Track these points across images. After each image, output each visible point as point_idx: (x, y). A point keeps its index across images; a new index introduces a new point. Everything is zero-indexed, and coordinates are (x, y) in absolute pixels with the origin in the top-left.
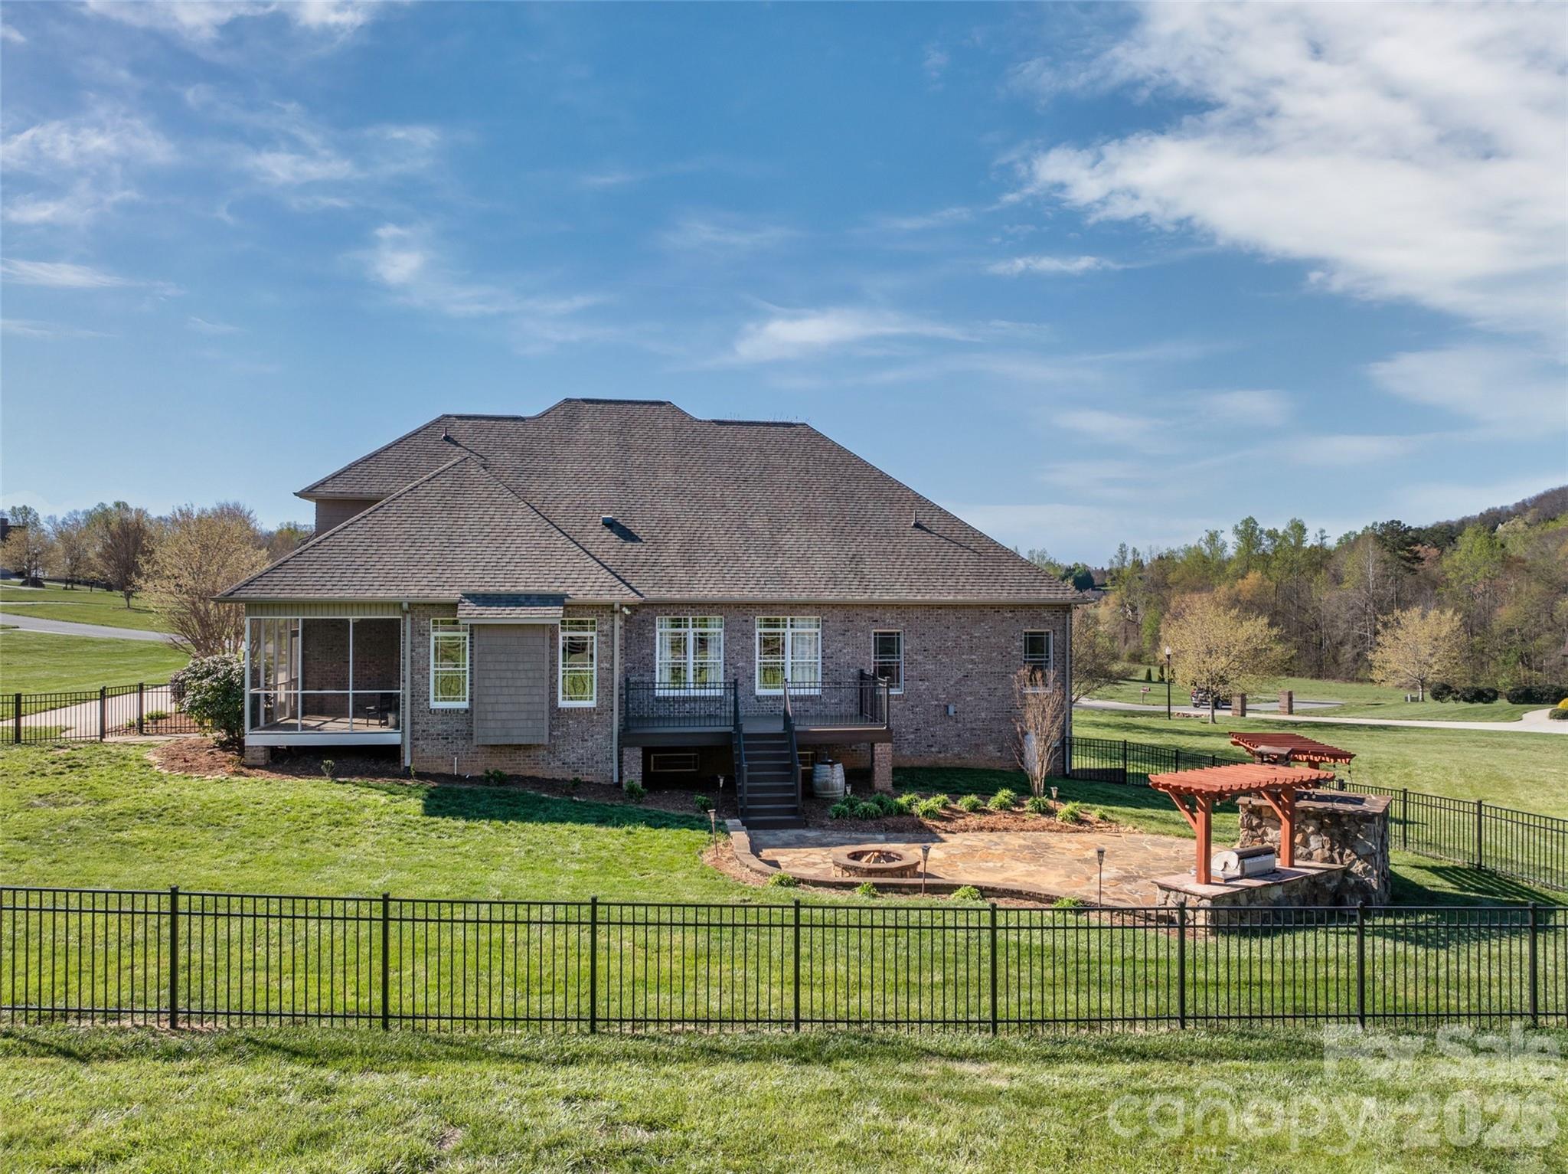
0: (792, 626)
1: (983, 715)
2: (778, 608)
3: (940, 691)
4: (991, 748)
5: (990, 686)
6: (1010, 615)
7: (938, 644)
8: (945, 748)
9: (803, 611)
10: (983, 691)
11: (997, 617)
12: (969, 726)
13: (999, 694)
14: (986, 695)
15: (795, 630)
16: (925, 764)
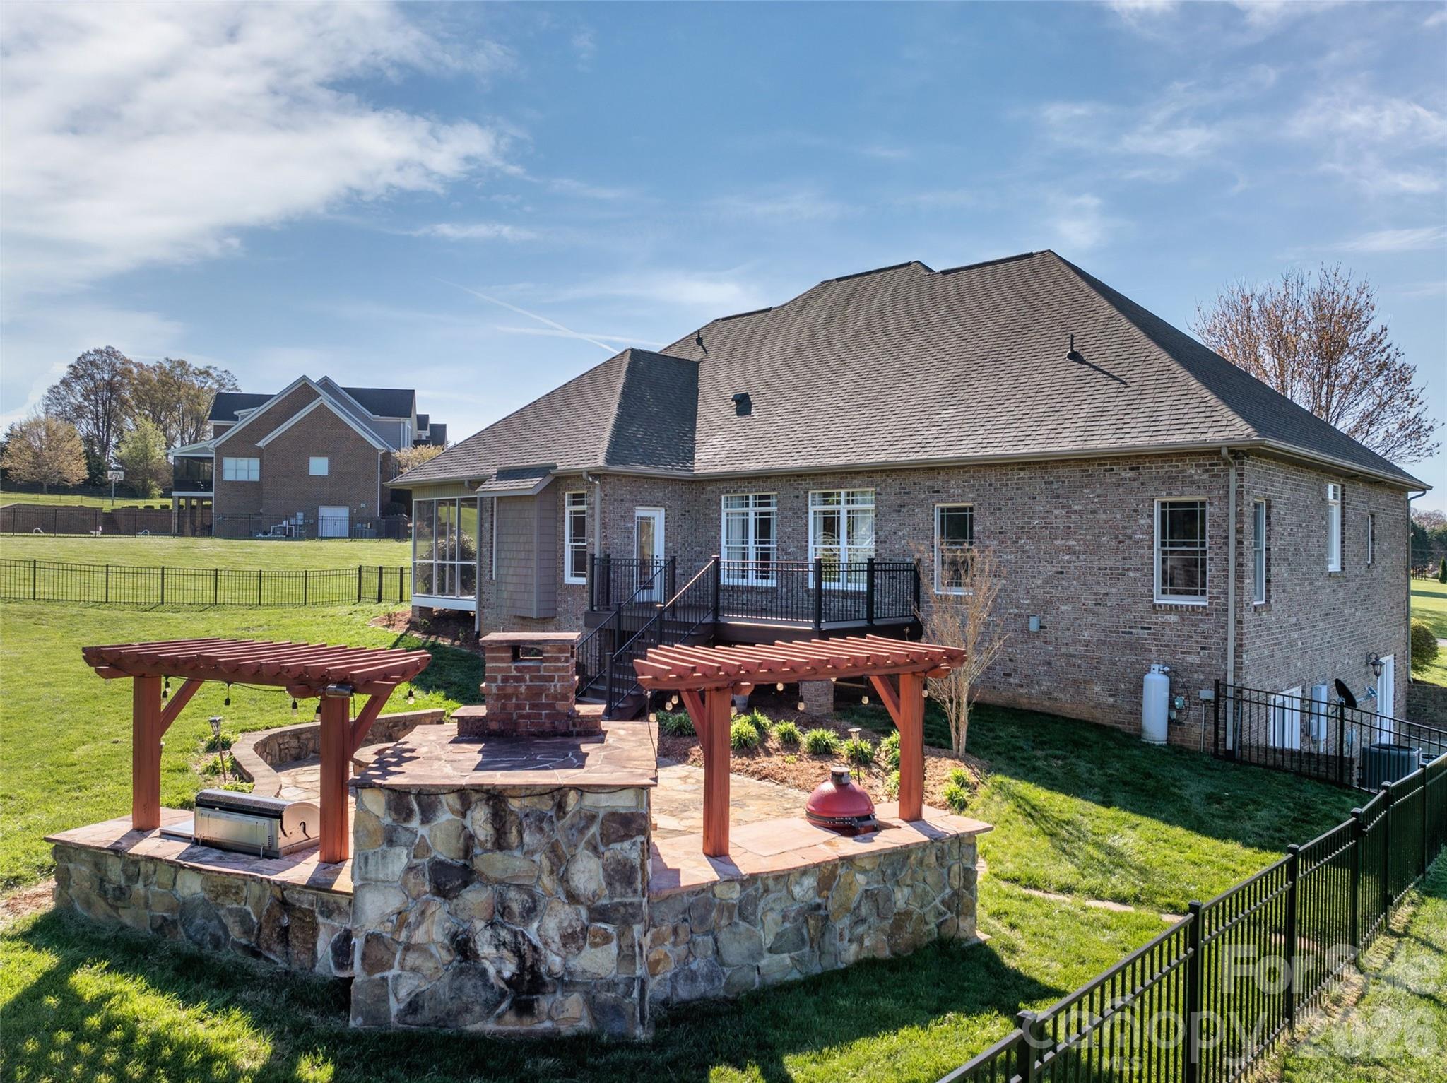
0: (848, 502)
1: (1086, 634)
2: (828, 479)
3: (1022, 594)
4: (1098, 689)
5: (1097, 589)
6: (1131, 474)
7: (1019, 523)
8: (1027, 681)
9: (855, 481)
10: (1086, 595)
11: (1110, 478)
12: (1064, 649)
13: (1112, 602)
14: (1090, 604)
15: (851, 507)
16: (1000, 702)
